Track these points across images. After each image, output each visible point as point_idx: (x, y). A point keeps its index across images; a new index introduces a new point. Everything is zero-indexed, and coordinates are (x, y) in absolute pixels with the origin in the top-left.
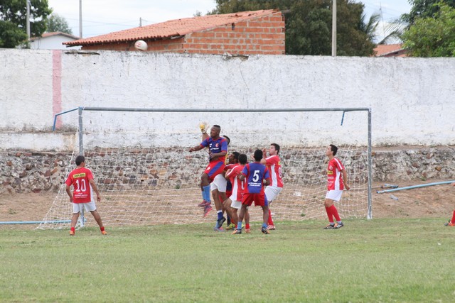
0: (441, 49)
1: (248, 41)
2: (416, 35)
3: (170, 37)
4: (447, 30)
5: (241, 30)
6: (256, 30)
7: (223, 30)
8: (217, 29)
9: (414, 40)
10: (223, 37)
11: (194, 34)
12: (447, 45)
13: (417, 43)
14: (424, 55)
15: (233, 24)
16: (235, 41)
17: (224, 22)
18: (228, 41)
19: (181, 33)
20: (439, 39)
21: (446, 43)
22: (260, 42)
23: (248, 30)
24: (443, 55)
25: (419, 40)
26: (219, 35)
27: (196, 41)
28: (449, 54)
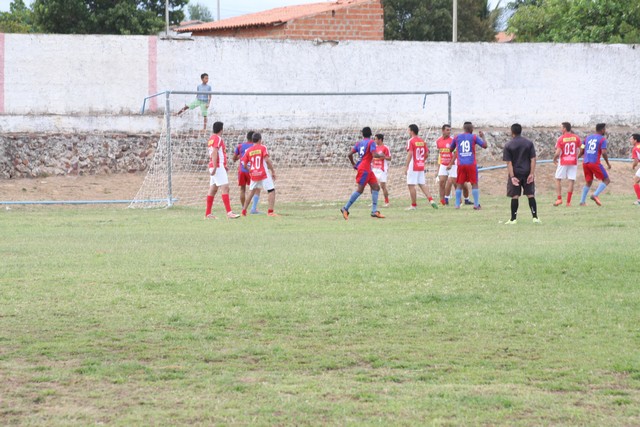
0: (543, 35)
1: (348, 28)
2: (520, 22)
3: (272, 24)
4: (548, 18)
5: (341, 17)
6: (356, 17)
7: (324, 16)
8: (318, 16)
9: (518, 27)
10: (323, 24)
11: (296, 20)
12: (548, 32)
13: (519, 29)
14: (527, 40)
15: (333, 12)
16: (335, 28)
17: (326, 9)
18: (328, 28)
19: (283, 21)
20: (541, 26)
21: (547, 30)
22: (360, 28)
23: (348, 17)
24: (545, 40)
25: (522, 27)
26: (320, 22)
27: (298, 27)
28: (551, 40)
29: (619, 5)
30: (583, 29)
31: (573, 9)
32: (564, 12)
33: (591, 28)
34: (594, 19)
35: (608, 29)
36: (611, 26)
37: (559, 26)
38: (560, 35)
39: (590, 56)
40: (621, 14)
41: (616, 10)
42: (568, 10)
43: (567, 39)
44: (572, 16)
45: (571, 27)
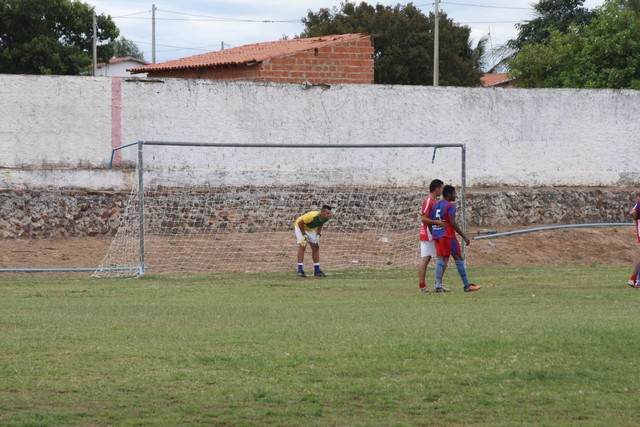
0: (551, 79)
2: (524, 63)
4: (557, 58)
5: (325, 56)
9: (522, 69)
11: (273, 60)
12: (558, 75)
13: (524, 72)
14: (531, 85)
15: (316, 50)
19: (258, 60)
20: (549, 68)
21: (556, 73)
22: (347, 69)
23: (333, 56)
24: (554, 86)
25: (527, 69)
27: (275, 68)
28: (560, 85)
30: (598, 72)
31: (587, 47)
32: (576, 52)
33: (608, 70)
34: (612, 60)
35: (629, 72)
36: (632, 69)
37: (571, 68)
38: (572, 78)
39: (620, 104)
42: (580, 49)
43: (580, 84)
44: (585, 56)
45: (585, 69)
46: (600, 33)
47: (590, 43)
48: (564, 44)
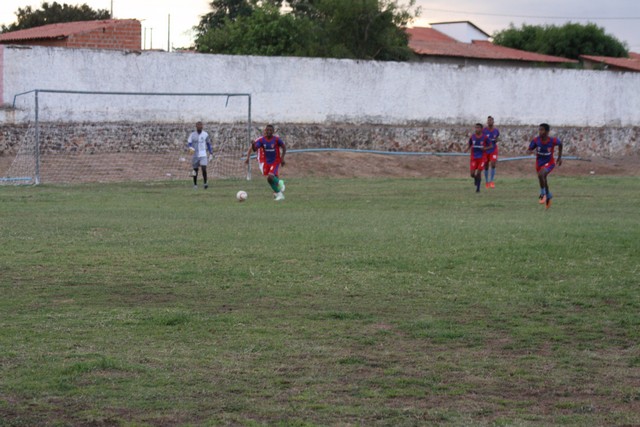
1: (115, 42)
3: (57, 38)
5: (110, 33)
6: (121, 33)
7: (97, 33)
8: (92, 32)
10: (96, 38)
11: (75, 35)
15: (104, 29)
16: (105, 42)
17: (97, 27)
18: (100, 41)
19: (66, 35)
22: (124, 43)
23: (115, 33)
26: (94, 37)
27: (77, 41)
29: (286, 30)
30: (259, 47)
31: (251, 31)
32: (243, 34)
33: (266, 47)
34: (268, 40)
35: (279, 48)
36: (282, 47)
37: (241, 45)
38: (242, 50)
39: (326, 68)
40: (288, 37)
41: (284, 33)
42: (246, 33)
44: (250, 37)
45: (251, 46)
46: (259, 22)
47: (253, 28)
48: (235, 29)
